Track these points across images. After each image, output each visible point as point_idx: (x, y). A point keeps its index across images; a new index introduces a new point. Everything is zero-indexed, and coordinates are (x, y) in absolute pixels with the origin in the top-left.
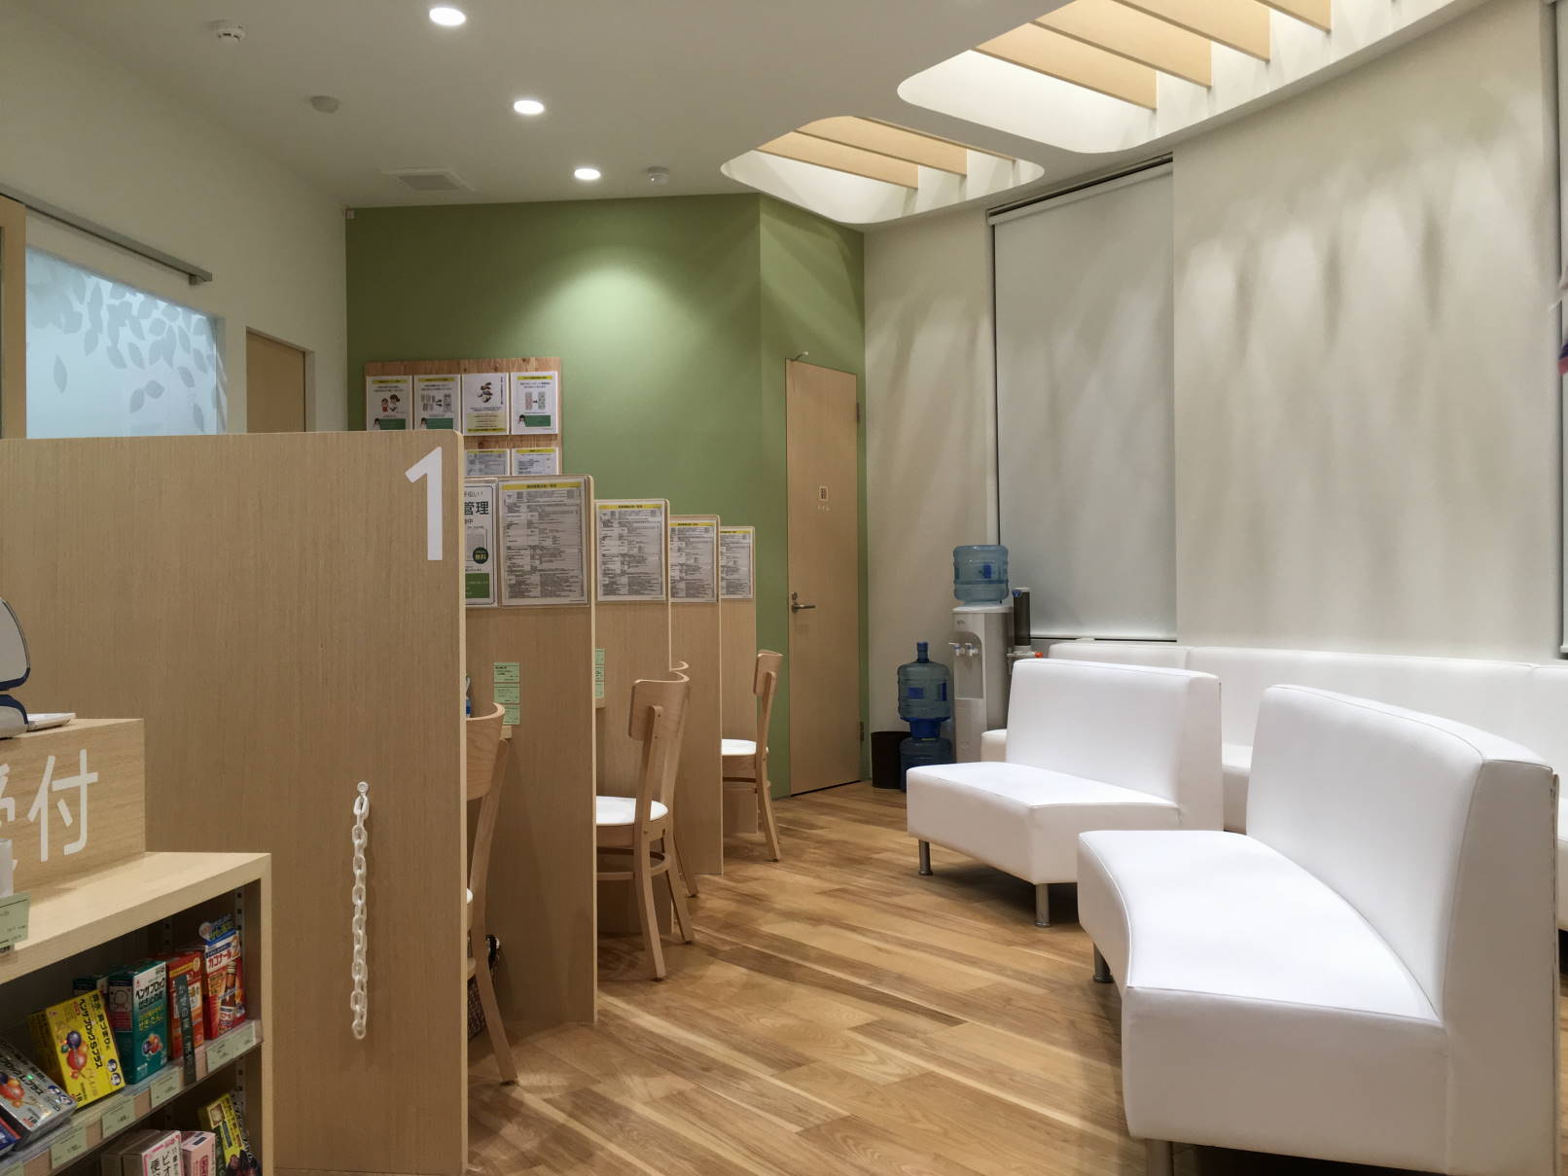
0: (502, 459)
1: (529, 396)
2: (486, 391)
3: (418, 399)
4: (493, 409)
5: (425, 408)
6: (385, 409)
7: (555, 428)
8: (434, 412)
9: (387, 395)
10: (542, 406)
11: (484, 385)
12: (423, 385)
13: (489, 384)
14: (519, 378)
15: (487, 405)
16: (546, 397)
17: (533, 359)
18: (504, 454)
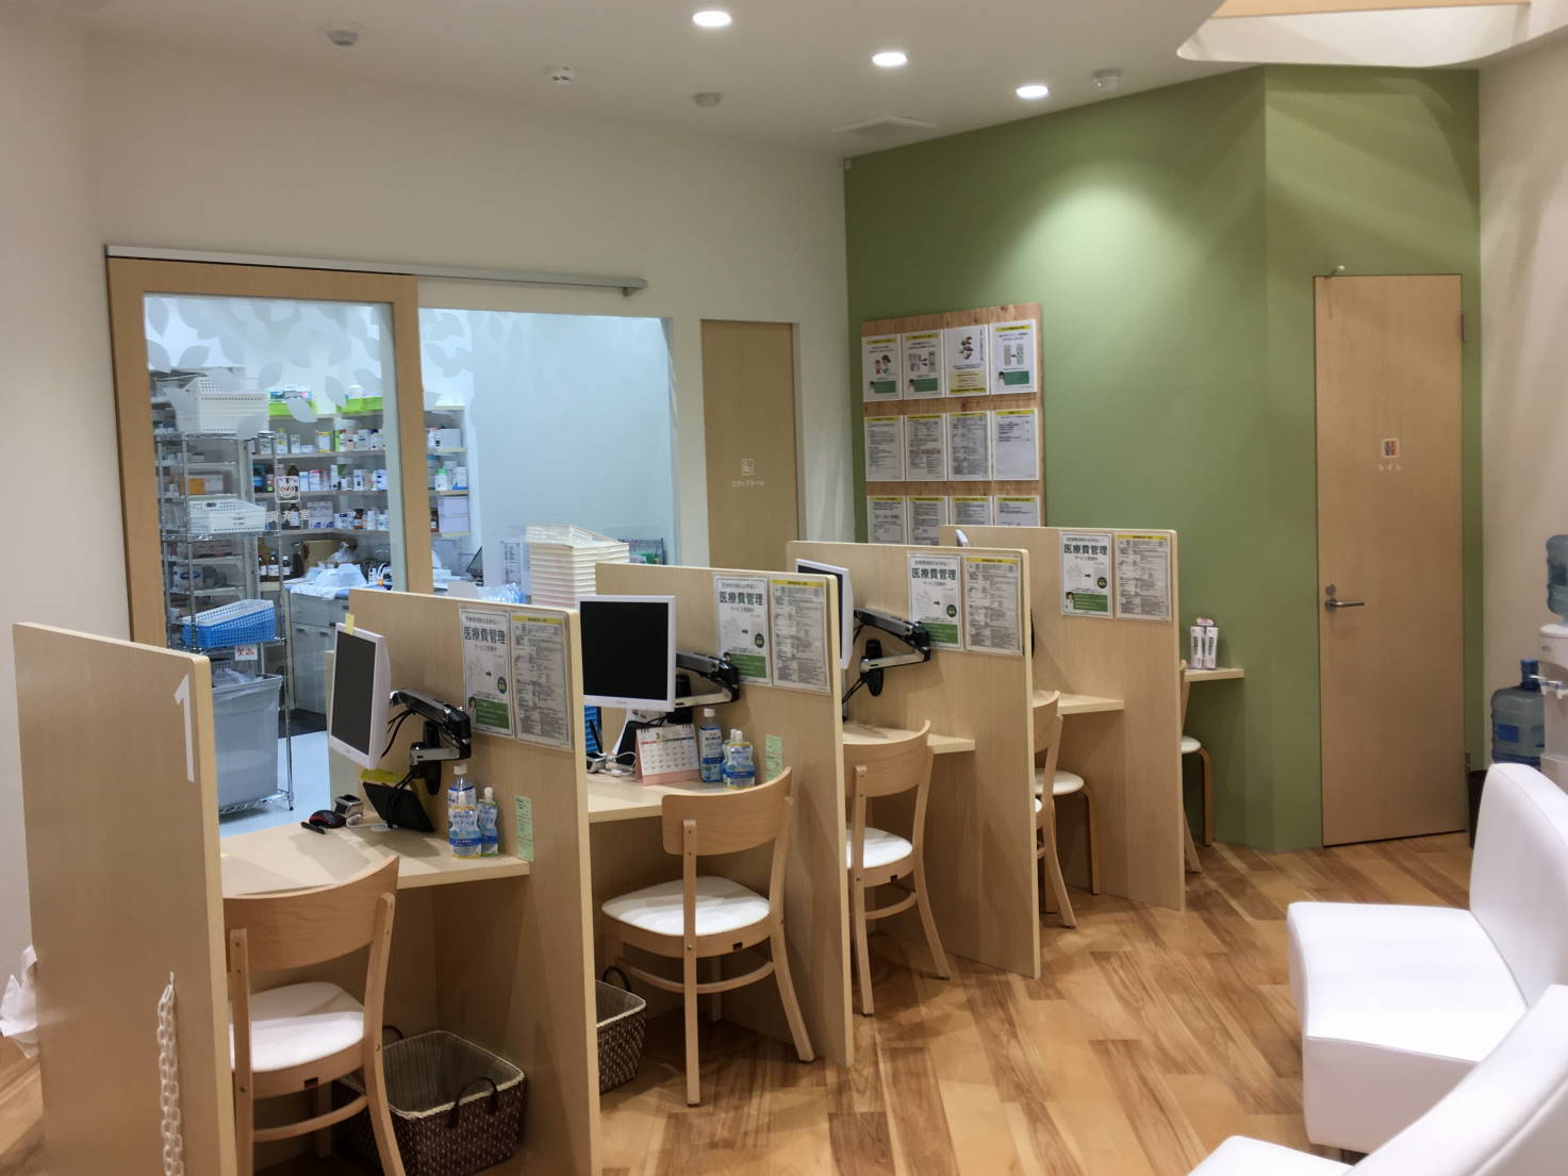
0: (983, 423)
1: (1007, 349)
2: (966, 345)
3: (906, 358)
4: (973, 366)
5: (912, 367)
6: (878, 372)
7: (1034, 385)
8: (922, 373)
9: (879, 356)
10: (1020, 361)
11: (964, 339)
12: (909, 343)
13: (969, 338)
14: (998, 329)
15: (968, 362)
16: (1025, 350)
17: (1011, 307)
18: (985, 415)
